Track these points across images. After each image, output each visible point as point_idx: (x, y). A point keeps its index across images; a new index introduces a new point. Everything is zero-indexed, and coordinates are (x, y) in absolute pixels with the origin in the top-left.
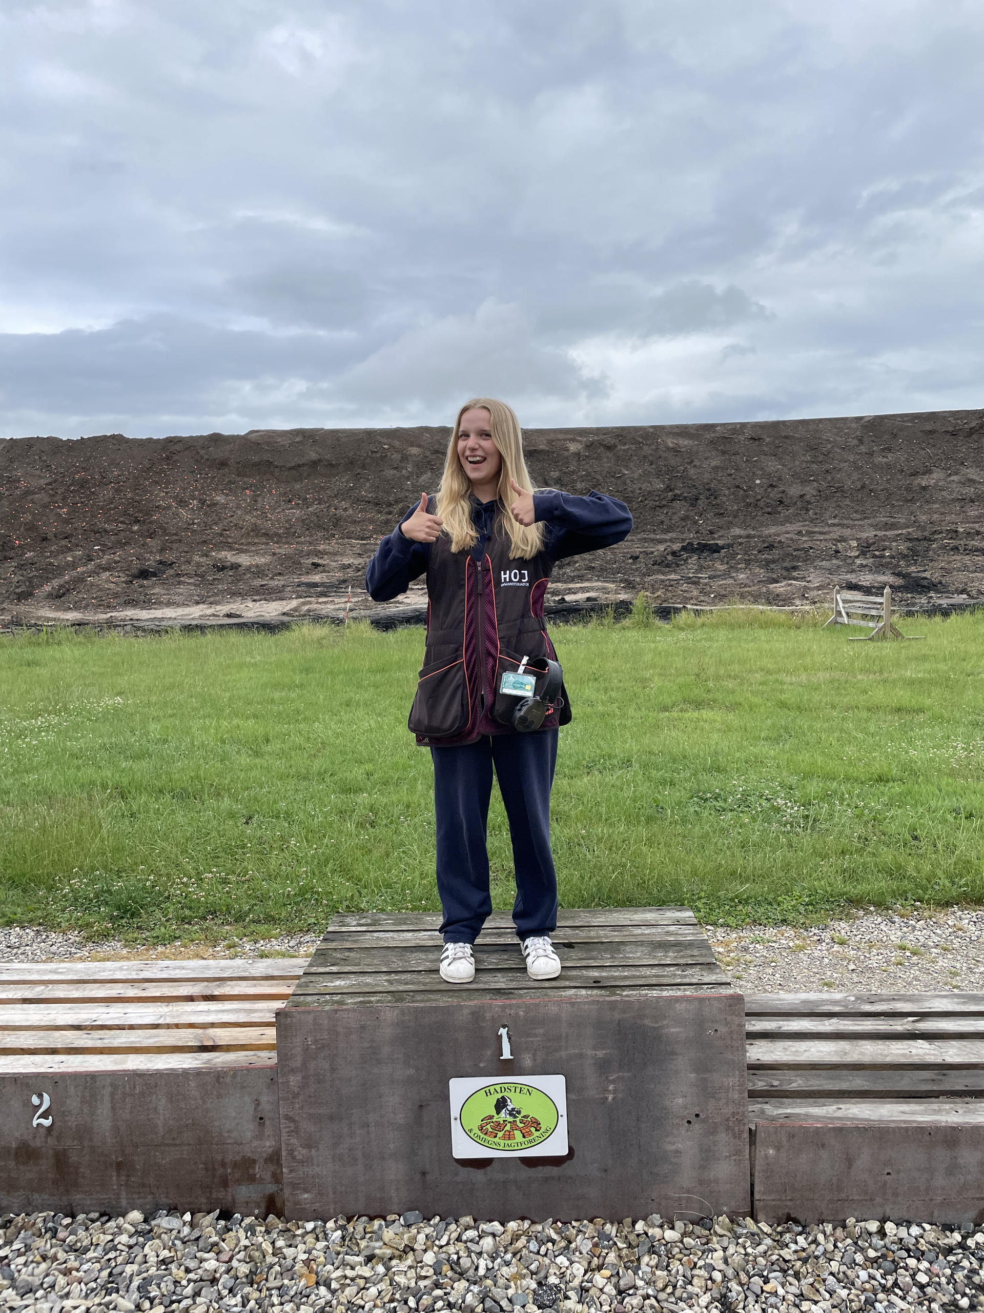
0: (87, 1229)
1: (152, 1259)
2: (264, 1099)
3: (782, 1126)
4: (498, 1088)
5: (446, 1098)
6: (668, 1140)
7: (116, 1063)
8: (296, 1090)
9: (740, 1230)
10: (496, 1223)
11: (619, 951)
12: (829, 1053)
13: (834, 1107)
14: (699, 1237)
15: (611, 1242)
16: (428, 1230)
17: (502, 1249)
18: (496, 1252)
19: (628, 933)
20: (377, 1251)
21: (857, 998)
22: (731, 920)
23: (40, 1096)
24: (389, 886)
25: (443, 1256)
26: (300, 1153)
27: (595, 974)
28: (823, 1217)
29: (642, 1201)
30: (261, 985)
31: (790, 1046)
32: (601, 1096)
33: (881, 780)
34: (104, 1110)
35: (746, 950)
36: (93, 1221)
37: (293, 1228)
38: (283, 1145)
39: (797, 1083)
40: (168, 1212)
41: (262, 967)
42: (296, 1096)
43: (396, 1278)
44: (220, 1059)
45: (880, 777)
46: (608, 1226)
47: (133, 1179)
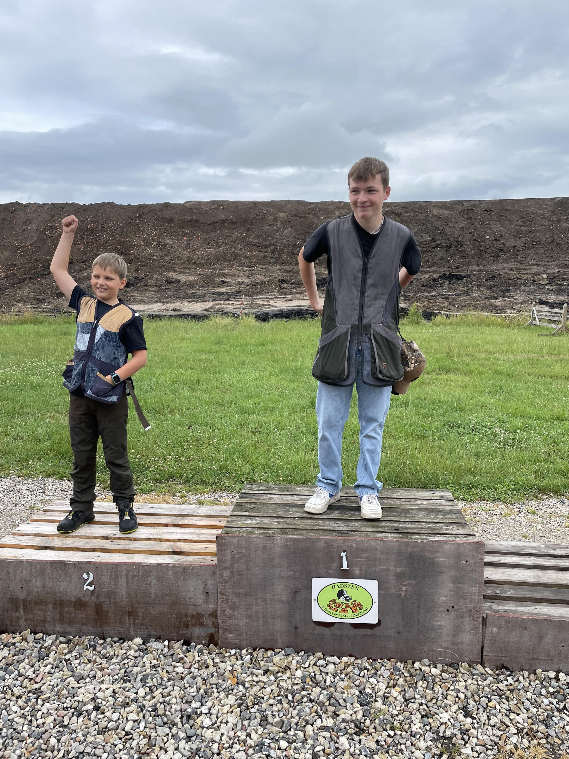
0: (112, 646)
1: (148, 665)
2: (209, 582)
3: (502, 616)
4: (339, 585)
5: (309, 588)
6: (436, 619)
7: (128, 558)
8: (227, 578)
9: (474, 671)
10: (336, 657)
11: (409, 513)
12: (529, 577)
13: (533, 607)
14: (450, 673)
15: (401, 672)
16: (298, 659)
17: (339, 672)
18: (336, 673)
19: (413, 503)
20: (270, 668)
21: (546, 546)
22: (467, 497)
23: (88, 574)
24: (270, 468)
25: (307, 673)
26: (229, 612)
27: (395, 525)
28: (524, 667)
29: (419, 651)
30: (204, 520)
31: (506, 571)
32: (398, 593)
33: (559, 420)
34: (122, 582)
35: (475, 514)
36: (115, 642)
37: (224, 652)
38: (219, 608)
39: (511, 592)
40: (156, 639)
41: (204, 510)
42: (227, 582)
43: (281, 683)
44: (184, 559)
45: (558, 417)
46: (399, 664)
47: (137, 621)
